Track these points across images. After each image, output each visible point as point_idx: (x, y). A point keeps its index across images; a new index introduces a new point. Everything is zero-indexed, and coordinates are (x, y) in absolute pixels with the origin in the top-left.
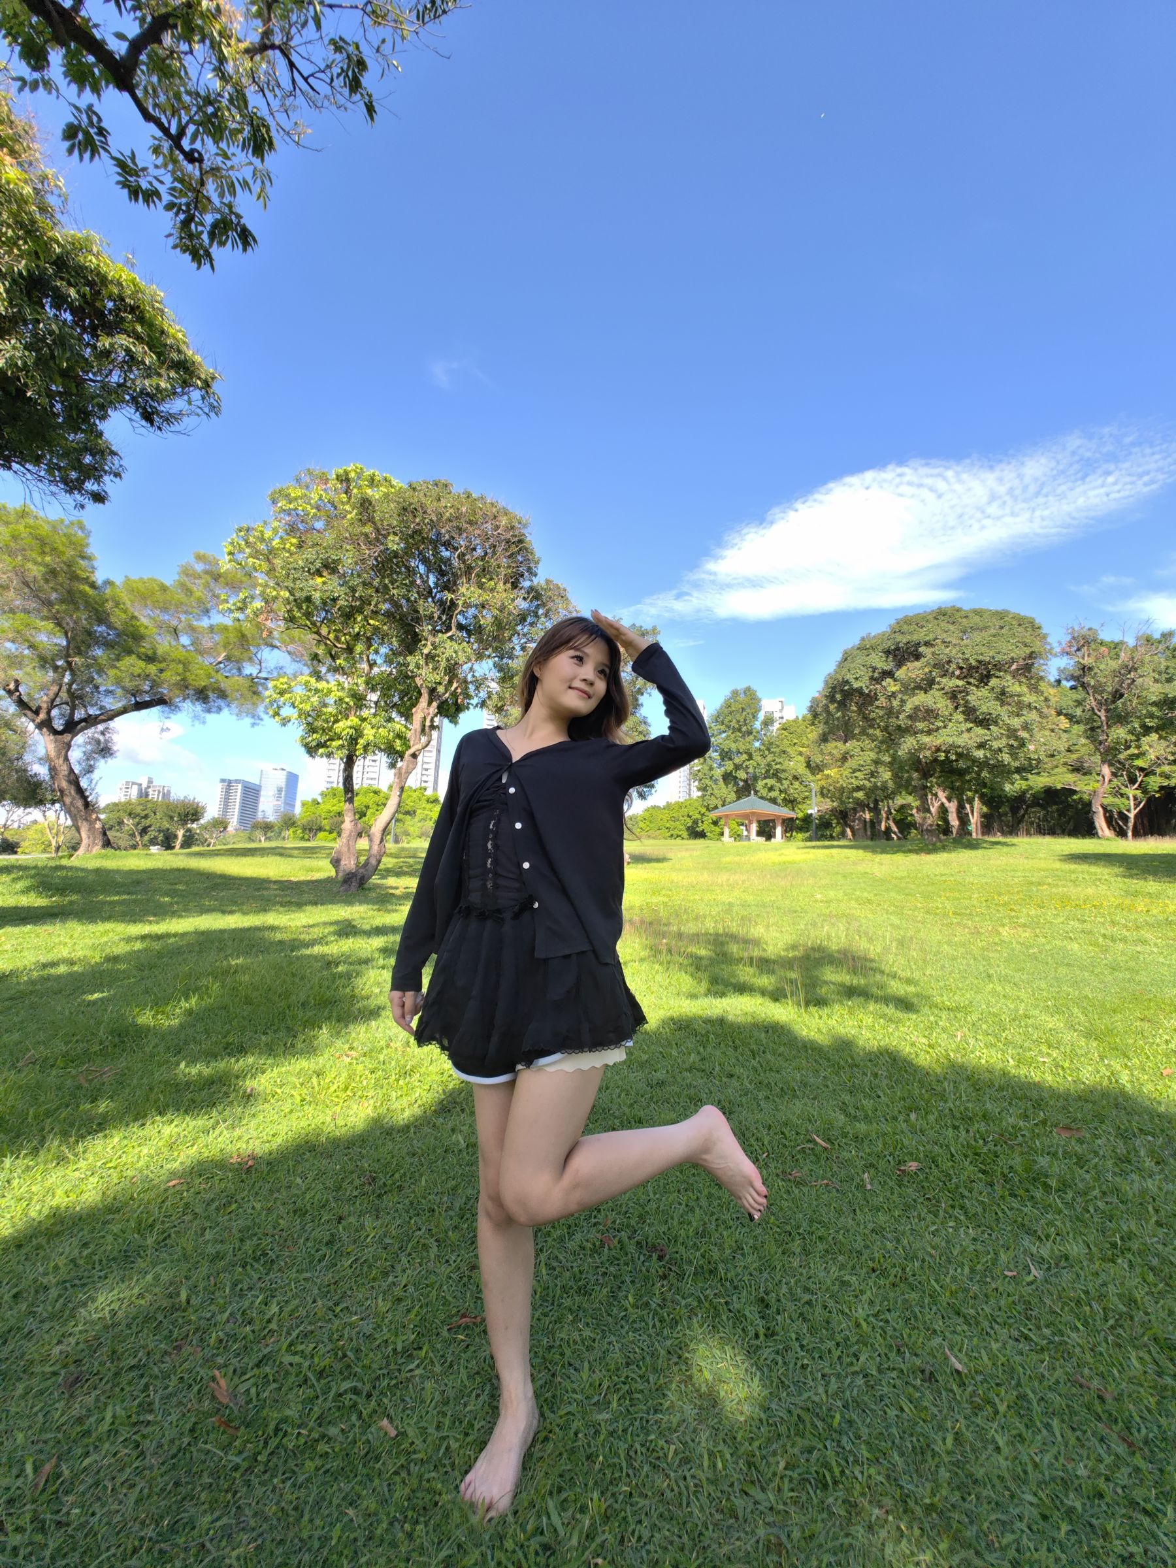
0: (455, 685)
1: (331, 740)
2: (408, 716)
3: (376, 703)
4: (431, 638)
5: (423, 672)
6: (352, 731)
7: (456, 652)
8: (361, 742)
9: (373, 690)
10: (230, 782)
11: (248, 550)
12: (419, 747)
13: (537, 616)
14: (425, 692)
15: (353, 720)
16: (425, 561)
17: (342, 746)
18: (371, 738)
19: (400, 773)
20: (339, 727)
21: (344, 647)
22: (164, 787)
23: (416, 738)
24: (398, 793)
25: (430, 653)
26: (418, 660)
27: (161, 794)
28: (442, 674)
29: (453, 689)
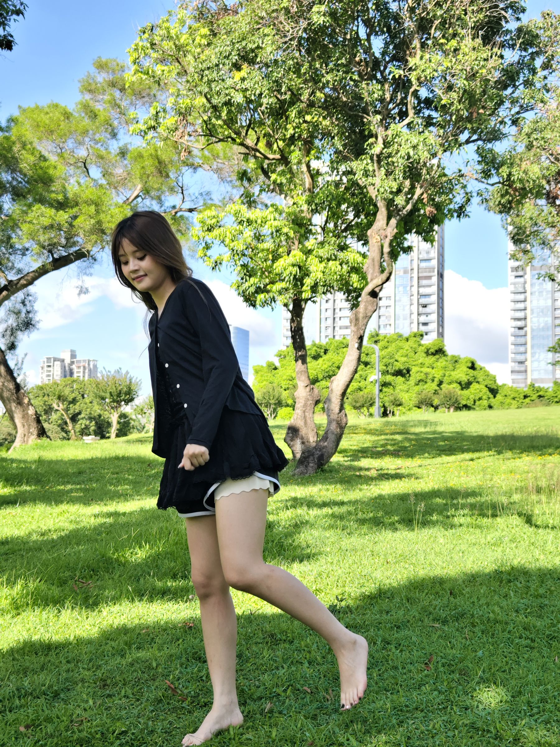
0: (418, 191)
1: (273, 282)
2: (364, 239)
3: (323, 229)
4: (381, 132)
5: (377, 181)
6: (295, 270)
7: (414, 147)
8: (308, 282)
9: (318, 210)
12: (378, 281)
13: (534, 71)
14: (381, 205)
15: (297, 255)
16: (368, 23)
17: (287, 289)
18: (320, 275)
19: (357, 319)
20: (279, 265)
21: (278, 156)
22: (89, 361)
23: (374, 270)
24: (356, 345)
25: (381, 153)
26: (367, 164)
27: (87, 371)
28: (401, 178)
29: (416, 197)
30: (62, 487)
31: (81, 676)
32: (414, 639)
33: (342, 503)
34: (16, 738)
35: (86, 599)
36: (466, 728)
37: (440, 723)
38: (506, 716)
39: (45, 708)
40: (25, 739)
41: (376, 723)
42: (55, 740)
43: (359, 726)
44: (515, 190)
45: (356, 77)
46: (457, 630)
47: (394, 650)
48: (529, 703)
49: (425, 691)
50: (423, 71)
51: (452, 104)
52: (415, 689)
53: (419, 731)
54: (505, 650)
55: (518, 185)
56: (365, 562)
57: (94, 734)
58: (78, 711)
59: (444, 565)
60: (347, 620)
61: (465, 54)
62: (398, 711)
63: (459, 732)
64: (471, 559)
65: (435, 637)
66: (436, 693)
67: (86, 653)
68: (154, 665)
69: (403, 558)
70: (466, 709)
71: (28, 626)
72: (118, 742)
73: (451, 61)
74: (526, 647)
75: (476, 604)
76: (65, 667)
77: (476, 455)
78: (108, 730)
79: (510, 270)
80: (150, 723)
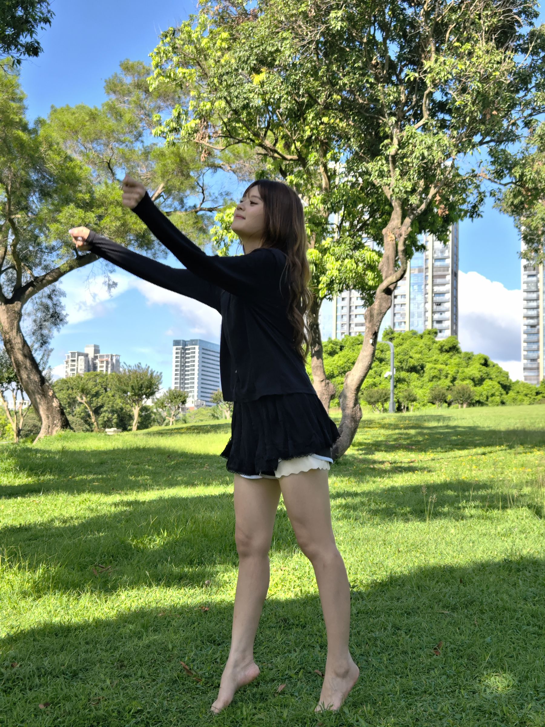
0: (433, 191)
2: (379, 239)
4: (396, 133)
5: (392, 181)
7: (429, 148)
8: (324, 279)
9: (334, 209)
10: (185, 343)
11: (175, 59)
12: (392, 278)
14: (396, 204)
15: (313, 253)
16: (384, 27)
18: (336, 273)
19: (372, 316)
21: (295, 157)
22: (112, 356)
23: (388, 268)
24: (371, 341)
25: (397, 154)
26: (382, 165)
27: (110, 365)
28: (416, 178)
29: (430, 196)
30: (85, 477)
31: (99, 657)
32: (424, 625)
33: (356, 494)
34: (36, 716)
35: (106, 582)
36: (473, 711)
37: (448, 705)
38: (513, 700)
39: (63, 687)
40: (44, 716)
41: (386, 705)
42: (73, 718)
43: (369, 708)
44: (528, 190)
45: (372, 80)
46: (467, 617)
47: (404, 635)
48: (535, 687)
49: (434, 675)
50: (438, 74)
51: (466, 105)
52: (424, 673)
53: (428, 713)
54: (513, 637)
55: (530, 185)
56: (377, 550)
57: (111, 712)
58: (96, 690)
59: (455, 554)
60: (359, 606)
61: (478, 57)
62: (407, 694)
63: (467, 715)
64: (481, 548)
65: (444, 623)
66: (444, 677)
67: (104, 635)
68: (170, 647)
69: (415, 547)
70: (474, 693)
71: (48, 609)
72: (134, 720)
73: (465, 64)
74: (534, 634)
75: (485, 592)
76: (83, 648)
77: (488, 449)
78: (124, 709)
79: (522, 269)
80: (165, 702)
